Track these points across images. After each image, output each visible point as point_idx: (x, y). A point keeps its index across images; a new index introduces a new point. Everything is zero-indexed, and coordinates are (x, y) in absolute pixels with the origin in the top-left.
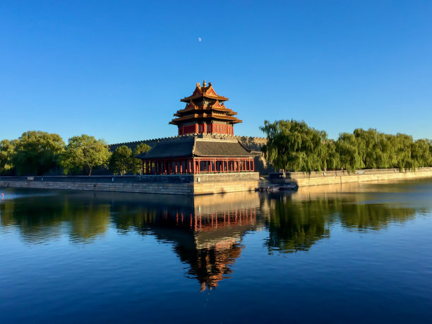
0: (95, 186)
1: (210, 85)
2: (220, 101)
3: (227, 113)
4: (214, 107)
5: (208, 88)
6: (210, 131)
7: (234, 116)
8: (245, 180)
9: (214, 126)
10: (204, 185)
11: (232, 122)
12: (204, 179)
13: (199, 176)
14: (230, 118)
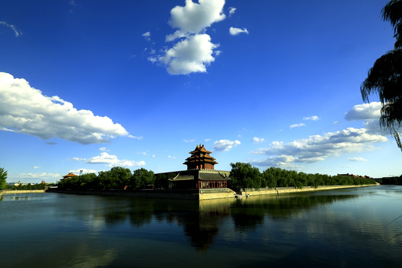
1: (203, 146)
2: (208, 153)
3: (211, 159)
4: (205, 156)
5: (202, 147)
6: (203, 168)
7: (215, 161)
8: (223, 192)
9: (205, 165)
10: (204, 194)
11: (213, 164)
12: (204, 191)
13: (201, 190)
14: (212, 161)
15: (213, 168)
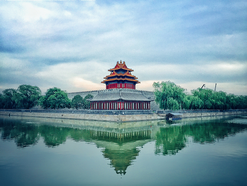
0: (62, 115)
1: (124, 62)
2: (130, 71)
3: (133, 78)
4: (126, 74)
6: (124, 87)
7: (137, 80)
8: (146, 114)
9: (126, 85)
11: (135, 83)
12: (126, 113)
14: (134, 80)
15: (134, 87)
